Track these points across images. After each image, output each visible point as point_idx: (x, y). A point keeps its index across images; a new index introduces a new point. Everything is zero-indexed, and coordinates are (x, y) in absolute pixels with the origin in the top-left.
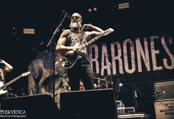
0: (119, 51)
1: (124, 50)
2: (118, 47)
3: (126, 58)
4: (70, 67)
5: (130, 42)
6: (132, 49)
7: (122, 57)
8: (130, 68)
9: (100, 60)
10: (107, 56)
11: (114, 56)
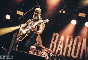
0: (71, 42)
1: (74, 42)
2: (71, 39)
3: (74, 47)
4: (21, 41)
5: (80, 39)
6: (80, 43)
7: (72, 46)
8: (75, 54)
9: (57, 44)
10: (63, 42)
11: (67, 44)
